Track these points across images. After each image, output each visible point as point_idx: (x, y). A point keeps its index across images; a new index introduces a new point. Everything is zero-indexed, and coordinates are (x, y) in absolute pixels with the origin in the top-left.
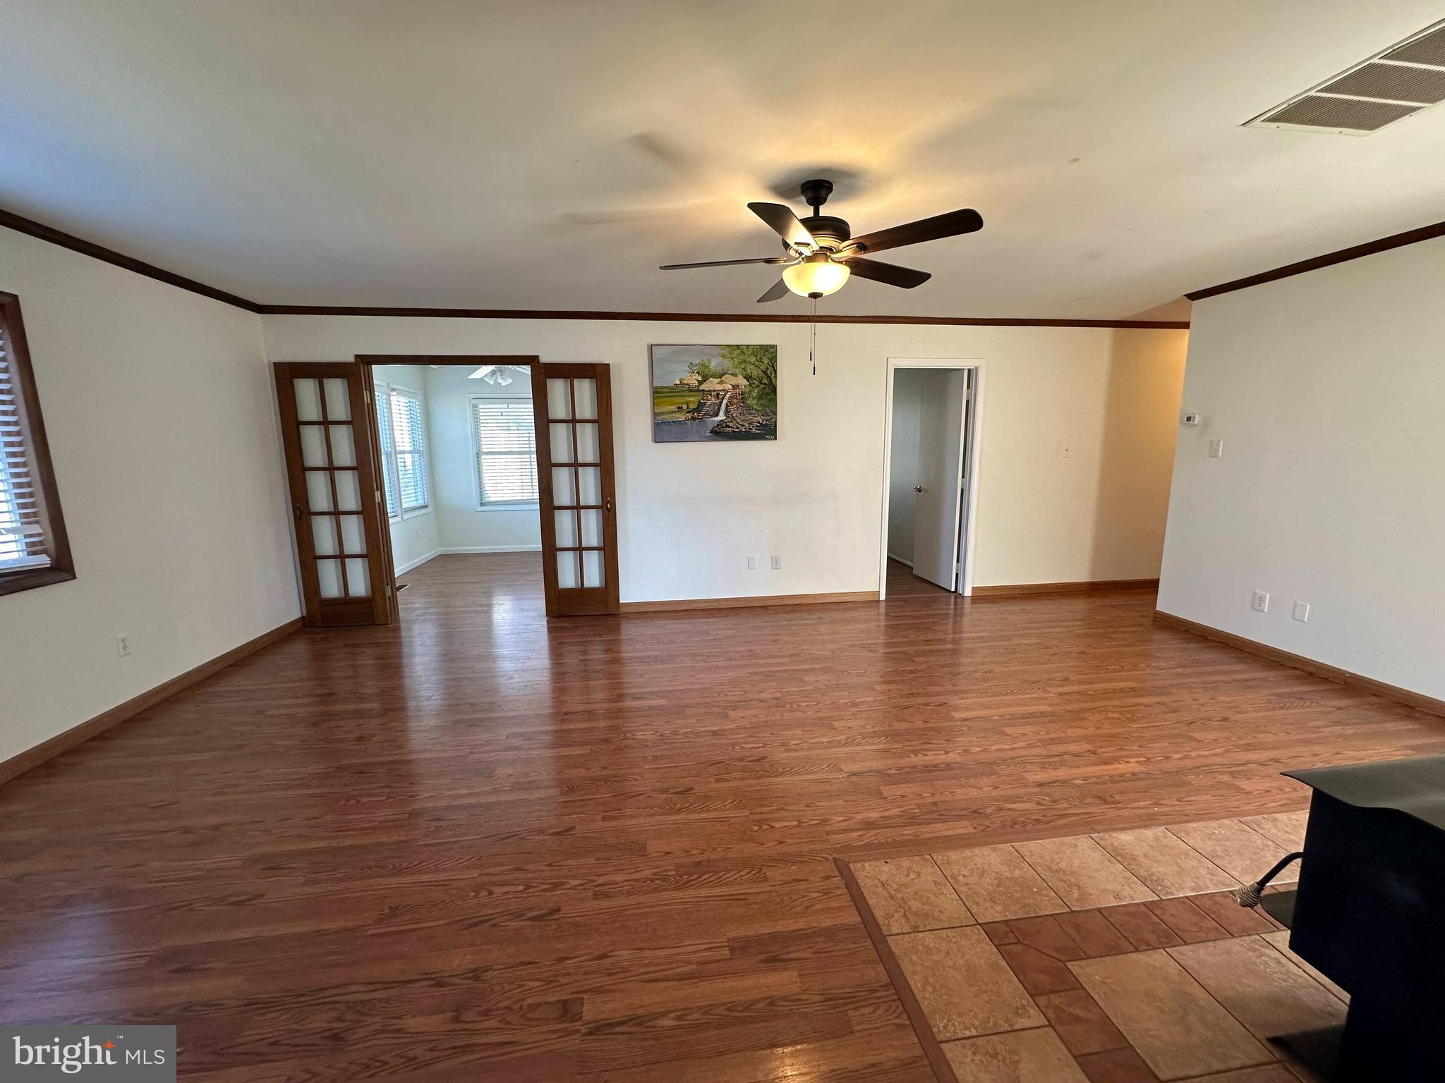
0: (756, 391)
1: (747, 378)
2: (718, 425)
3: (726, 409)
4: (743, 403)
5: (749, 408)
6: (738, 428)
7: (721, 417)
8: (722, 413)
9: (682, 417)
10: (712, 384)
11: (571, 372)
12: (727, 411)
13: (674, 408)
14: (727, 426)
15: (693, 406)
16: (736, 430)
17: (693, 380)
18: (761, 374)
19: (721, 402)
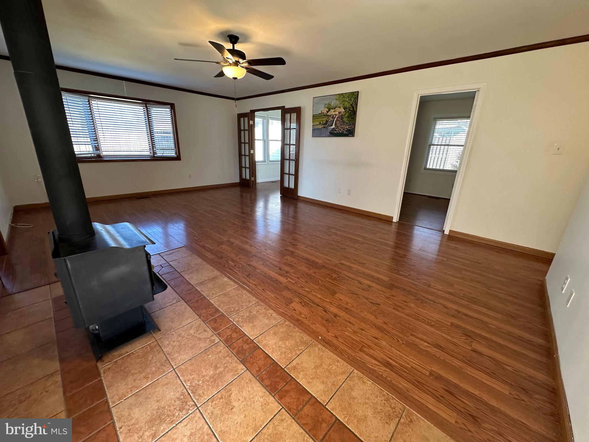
0: (347, 114)
1: (344, 108)
2: (332, 130)
3: (336, 123)
4: (342, 120)
5: (344, 122)
6: (339, 131)
7: (333, 126)
8: (334, 125)
9: (320, 127)
10: (332, 112)
11: (292, 110)
12: (336, 124)
13: (318, 123)
14: (335, 130)
15: (324, 122)
16: (338, 132)
17: (325, 111)
18: (350, 106)
19: (334, 120)
